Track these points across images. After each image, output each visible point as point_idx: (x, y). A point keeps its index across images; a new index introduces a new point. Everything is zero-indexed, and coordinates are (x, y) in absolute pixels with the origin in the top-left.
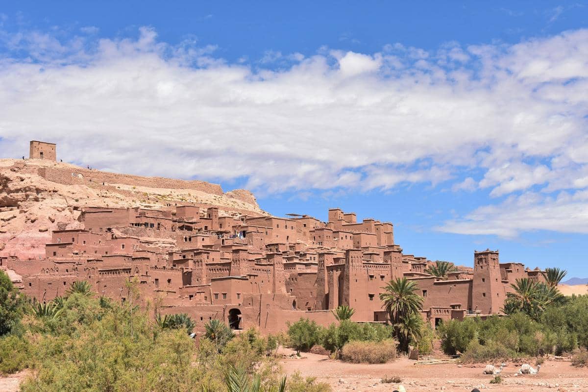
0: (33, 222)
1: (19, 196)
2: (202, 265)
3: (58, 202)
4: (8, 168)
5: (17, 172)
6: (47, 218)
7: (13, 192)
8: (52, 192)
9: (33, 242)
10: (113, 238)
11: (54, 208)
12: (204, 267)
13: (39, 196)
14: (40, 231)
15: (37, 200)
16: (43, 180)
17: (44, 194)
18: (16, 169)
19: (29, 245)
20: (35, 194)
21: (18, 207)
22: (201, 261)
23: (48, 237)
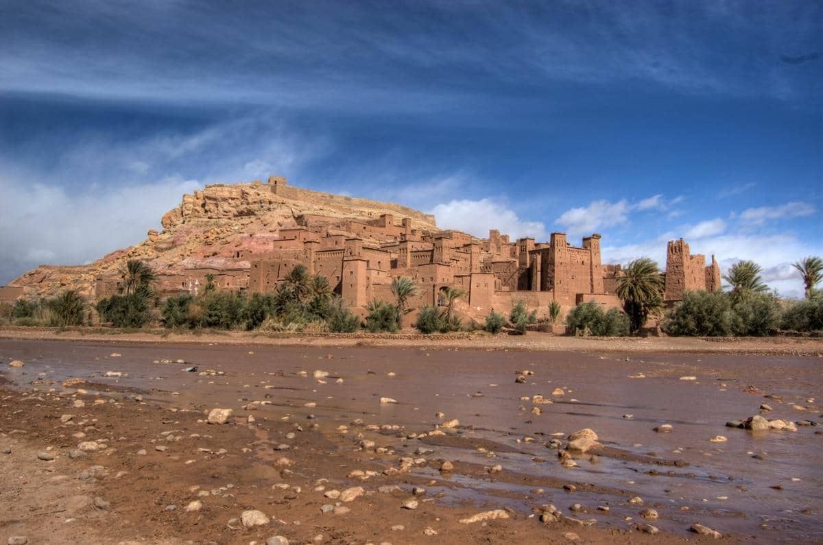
0: (265, 225)
1: (256, 207)
2: (407, 252)
3: (285, 211)
6: (276, 222)
7: (251, 203)
8: (281, 204)
9: (264, 240)
10: (327, 236)
11: (283, 216)
12: (409, 254)
13: (271, 206)
14: (270, 231)
15: (269, 209)
16: (274, 196)
17: (275, 205)
19: (262, 242)
20: (268, 205)
21: (255, 215)
22: (406, 249)
23: (276, 235)
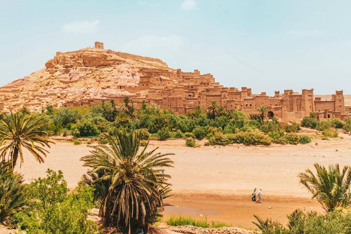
0: (122, 72)
1: (111, 62)
4: (105, 52)
5: (109, 53)
6: (126, 71)
7: (108, 61)
8: (124, 62)
11: (127, 67)
15: (118, 64)
17: (121, 62)
18: (108, 52)
19: (127, 81)
21: (110, 66)
